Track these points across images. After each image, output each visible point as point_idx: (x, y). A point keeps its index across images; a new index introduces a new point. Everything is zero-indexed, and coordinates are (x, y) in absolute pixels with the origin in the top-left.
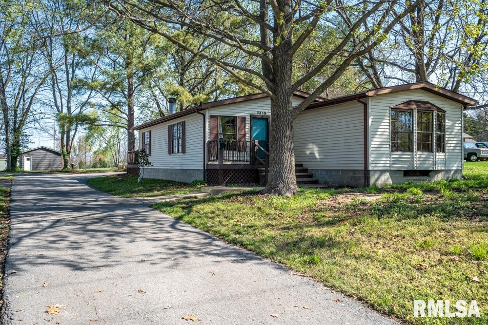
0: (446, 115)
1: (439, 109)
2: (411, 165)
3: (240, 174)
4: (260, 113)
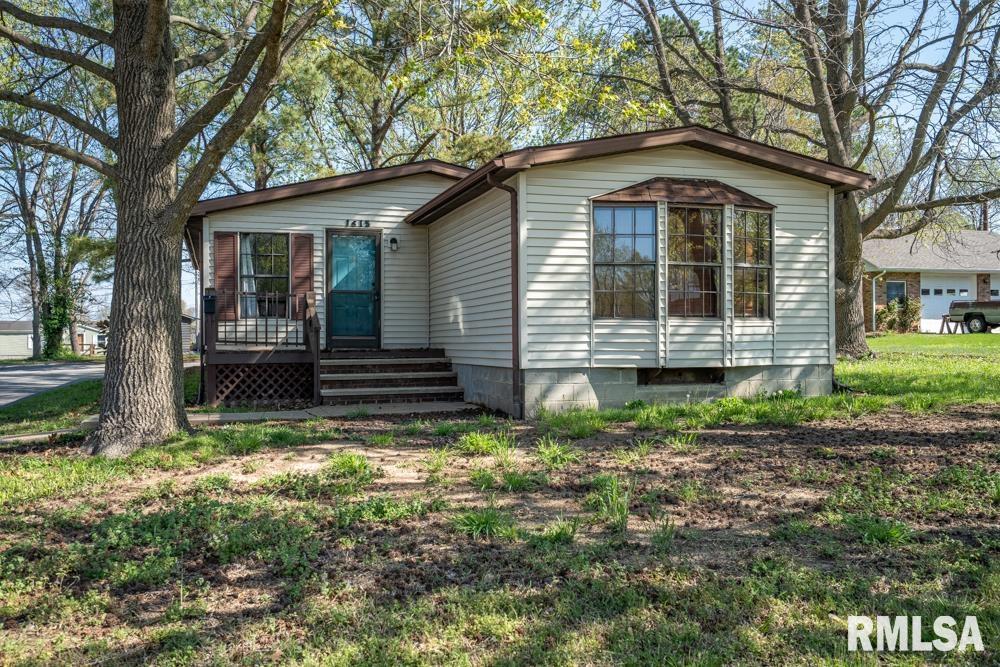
0: (776, 217)
1: (746, 201)
2: (652, 356)
3: (265, 376)
4: (354, 223)
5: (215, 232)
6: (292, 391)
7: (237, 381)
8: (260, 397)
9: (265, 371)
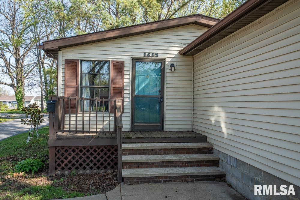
3: (88, 154)
4: (149, 55)
5: (66, 60)
6: (106, 164)
7: (70, 158)
8: (84, 168)
9: (88, 151)
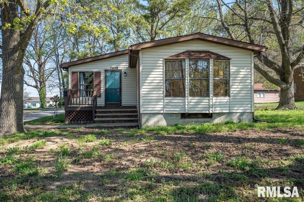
4: (113, 68)
5: (72, 72)
7: (74, 116)
8: (80, 120)
9: (82, 113)
